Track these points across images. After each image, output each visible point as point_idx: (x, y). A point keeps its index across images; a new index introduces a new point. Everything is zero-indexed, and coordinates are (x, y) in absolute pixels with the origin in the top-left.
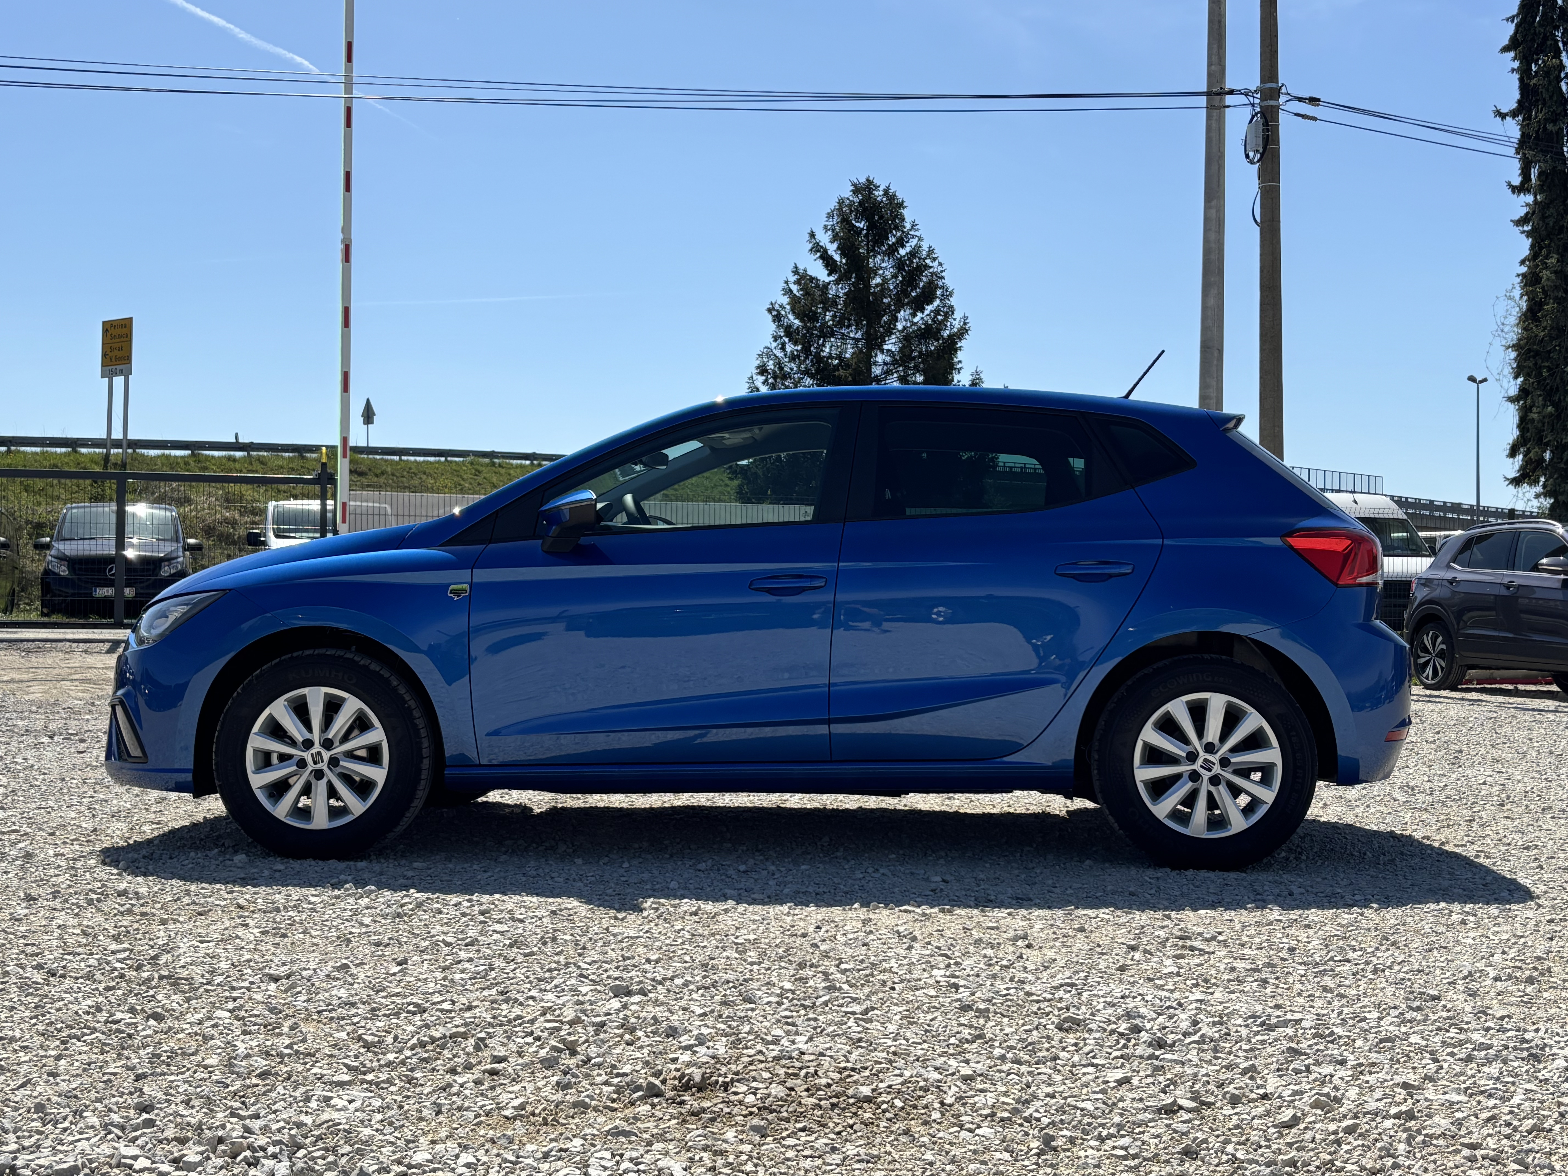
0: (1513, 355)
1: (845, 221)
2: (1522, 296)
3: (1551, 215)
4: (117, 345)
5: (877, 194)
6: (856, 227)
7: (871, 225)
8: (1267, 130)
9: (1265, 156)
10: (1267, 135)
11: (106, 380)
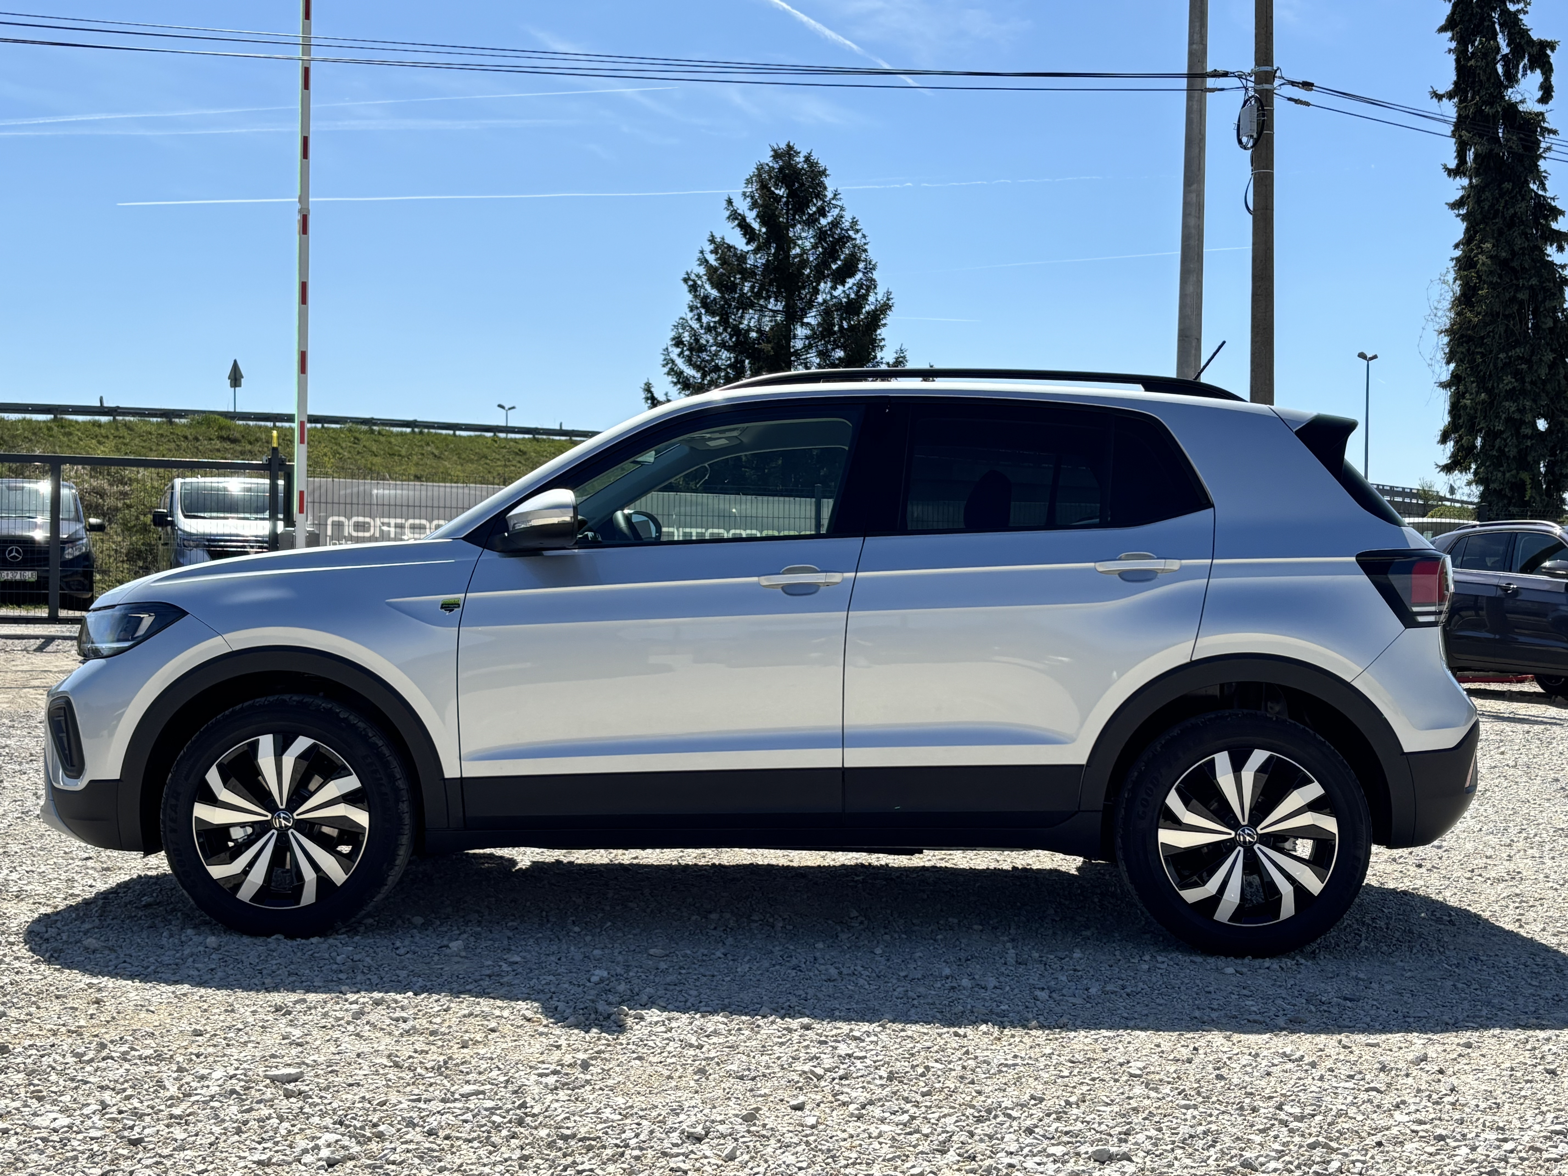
0: (1446, 340)
1: (764, 186)
2: (1455, 280)
3: (1487, 199)
5: (797, 161)
6: (775, 195)
7: (790, 192)
8: (1263, 114)
9: (1260, 141)
10: (1262, 120)
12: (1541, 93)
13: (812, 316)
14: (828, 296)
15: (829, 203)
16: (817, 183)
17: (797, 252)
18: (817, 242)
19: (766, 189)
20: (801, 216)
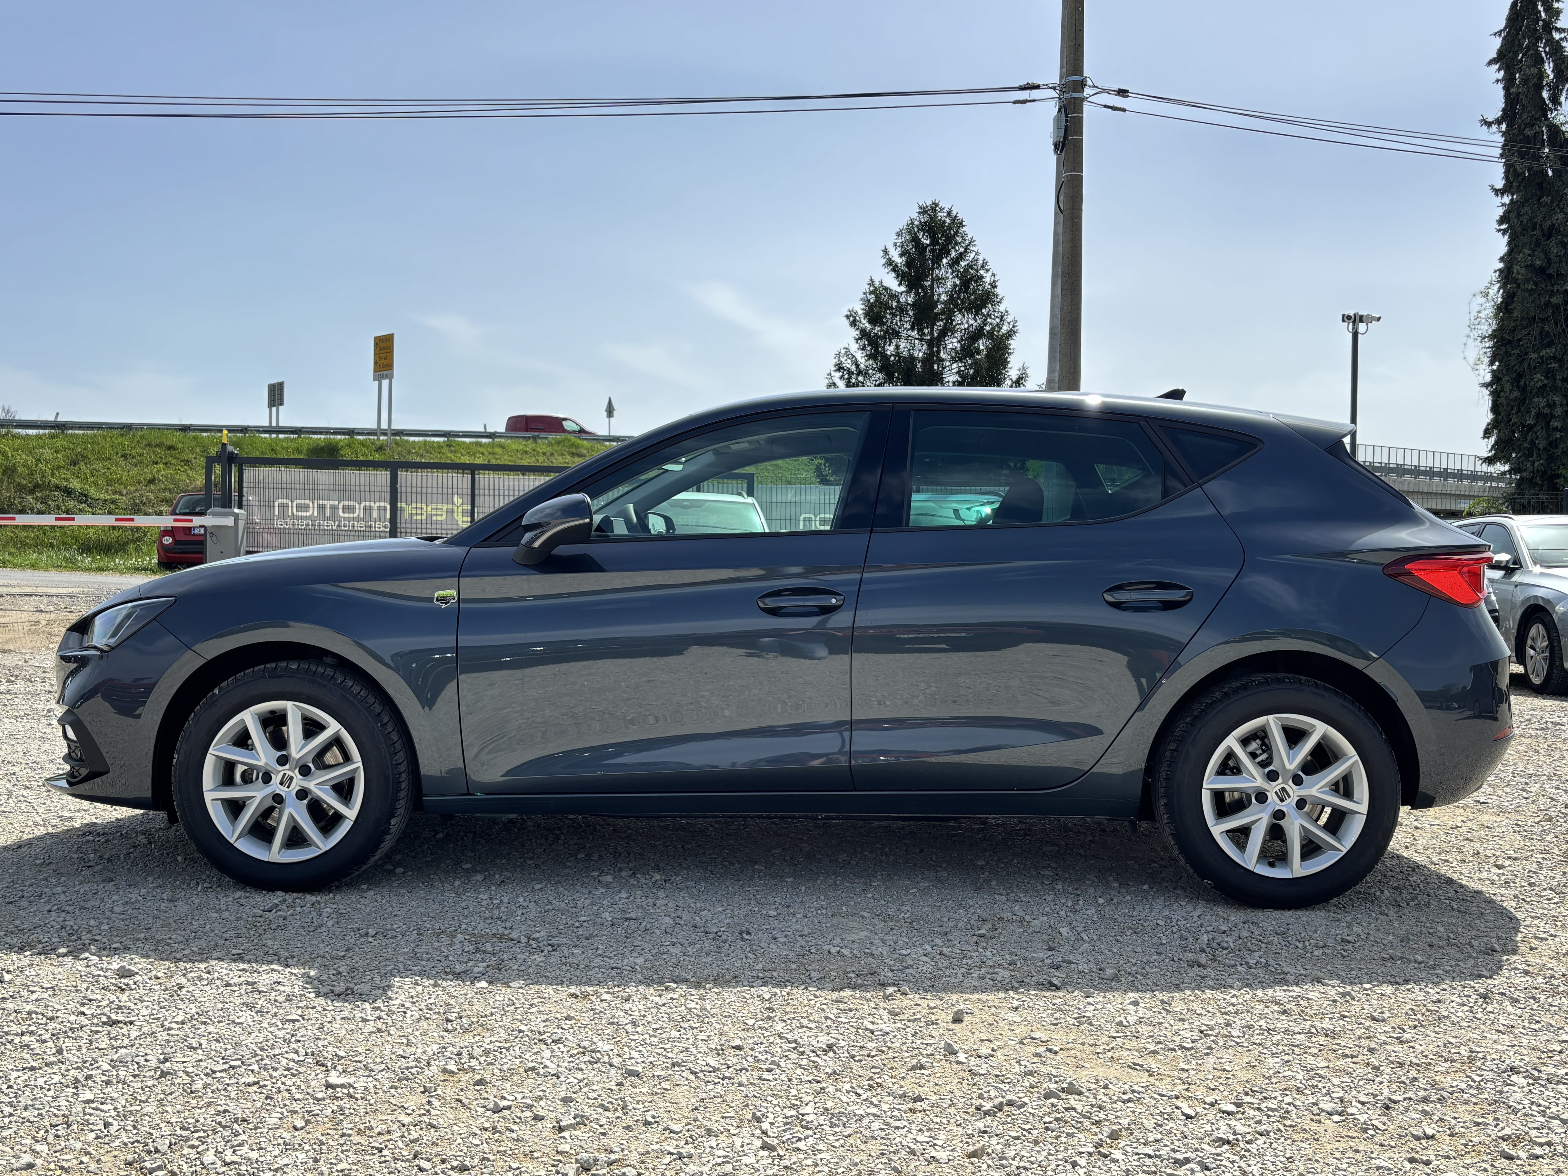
0: (1490, 344)
1: (913, 238)
3: (1526, 214)
4: (384, 355)
5: (941, 215)
6: (923, 244)
7: (934, 242)
8: (1067, 121)
9: (1067, 146)
10: (1066, 127)
11: (377, 382)
13: (953, 343)
14: (966, 326)
15: (966, 249)
16: (956, 233)
17: (941, 290)
18: (958, 282)
19: (915, 240)
20: (945, 261)
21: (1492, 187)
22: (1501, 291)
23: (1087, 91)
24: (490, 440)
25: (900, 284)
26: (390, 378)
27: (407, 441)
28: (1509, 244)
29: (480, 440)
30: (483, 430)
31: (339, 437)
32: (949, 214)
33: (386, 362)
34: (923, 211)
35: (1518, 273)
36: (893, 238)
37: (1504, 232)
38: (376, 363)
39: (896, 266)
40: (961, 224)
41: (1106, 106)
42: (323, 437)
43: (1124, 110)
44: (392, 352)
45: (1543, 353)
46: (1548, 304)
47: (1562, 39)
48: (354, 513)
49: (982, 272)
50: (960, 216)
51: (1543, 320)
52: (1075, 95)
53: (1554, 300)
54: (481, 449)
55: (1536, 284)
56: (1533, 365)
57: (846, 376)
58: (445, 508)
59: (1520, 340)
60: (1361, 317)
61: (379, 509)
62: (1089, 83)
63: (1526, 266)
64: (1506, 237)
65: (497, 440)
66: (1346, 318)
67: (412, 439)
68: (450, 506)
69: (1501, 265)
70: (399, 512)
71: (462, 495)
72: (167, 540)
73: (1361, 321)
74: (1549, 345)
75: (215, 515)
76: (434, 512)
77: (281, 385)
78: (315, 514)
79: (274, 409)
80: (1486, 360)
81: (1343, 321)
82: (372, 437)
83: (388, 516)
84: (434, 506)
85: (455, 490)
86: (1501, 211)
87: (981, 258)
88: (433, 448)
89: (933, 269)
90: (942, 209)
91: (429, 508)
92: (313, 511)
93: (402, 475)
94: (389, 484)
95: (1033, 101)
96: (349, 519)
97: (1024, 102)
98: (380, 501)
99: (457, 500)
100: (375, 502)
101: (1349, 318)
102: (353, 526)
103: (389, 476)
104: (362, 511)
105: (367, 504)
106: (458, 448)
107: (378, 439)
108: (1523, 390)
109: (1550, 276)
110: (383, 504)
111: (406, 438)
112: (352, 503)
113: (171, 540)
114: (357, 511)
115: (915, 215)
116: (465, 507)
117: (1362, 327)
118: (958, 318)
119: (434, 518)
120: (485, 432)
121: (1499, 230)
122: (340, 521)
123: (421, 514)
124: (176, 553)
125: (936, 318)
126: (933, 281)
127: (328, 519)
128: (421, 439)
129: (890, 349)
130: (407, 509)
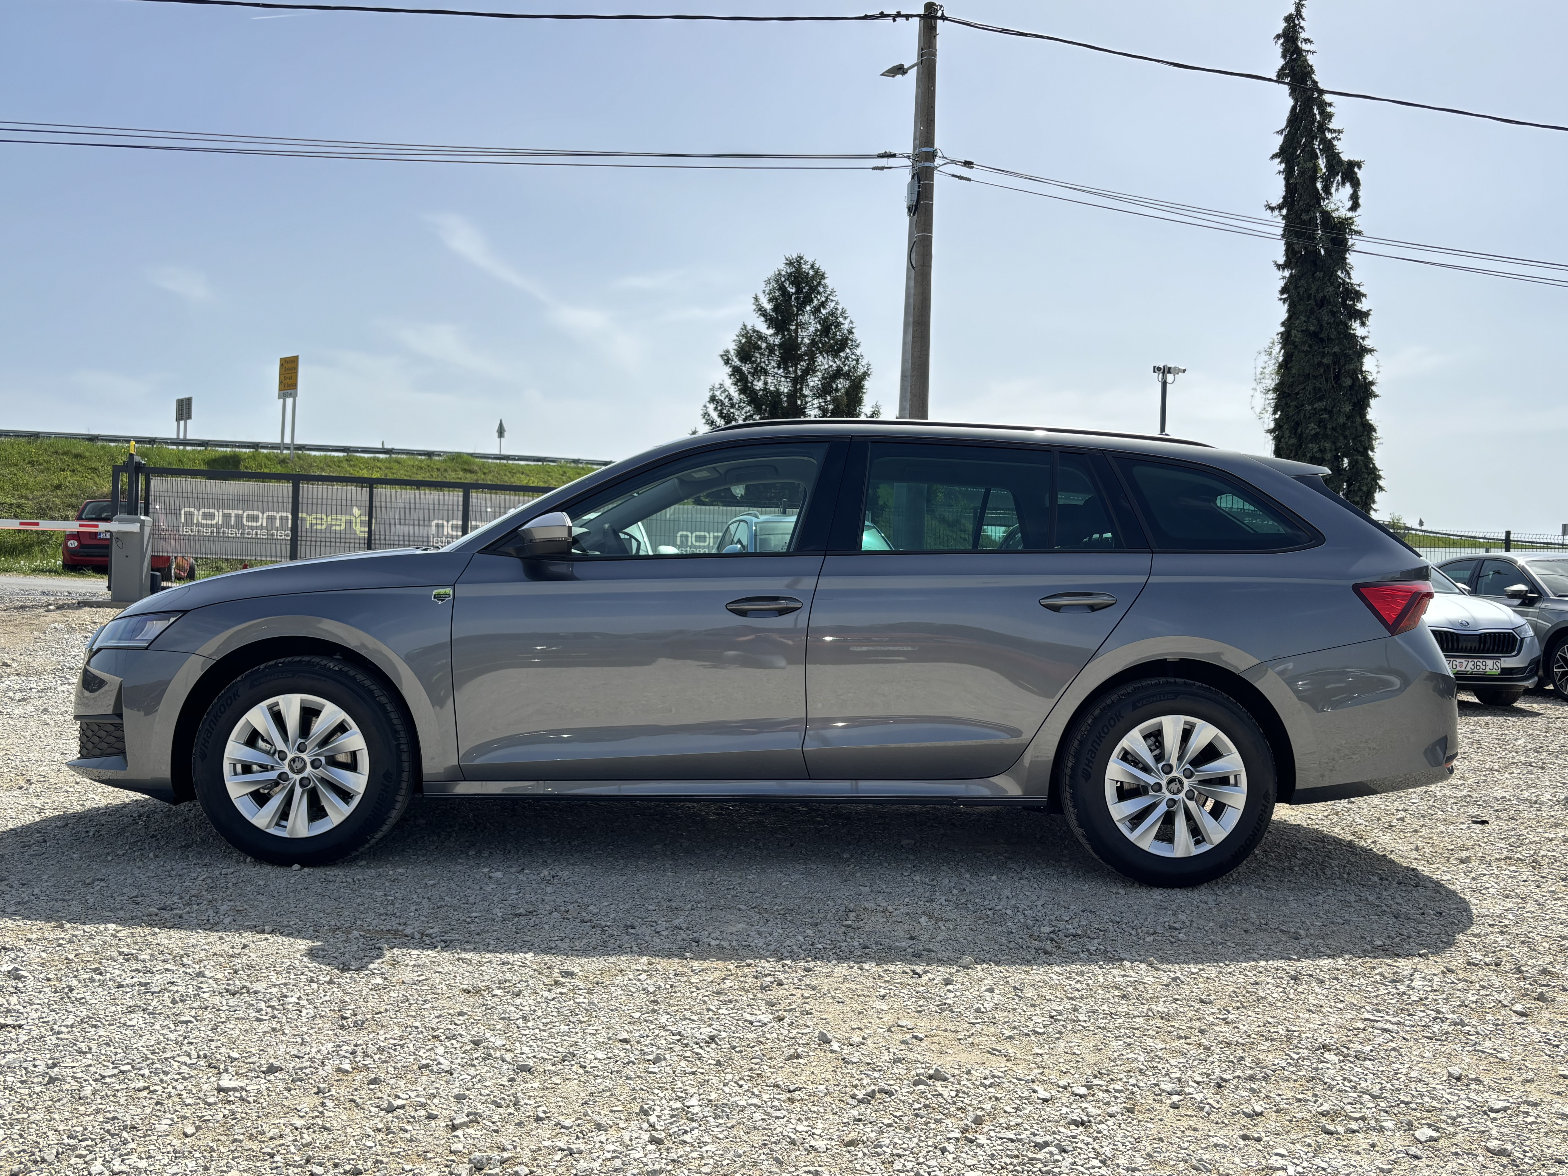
0: (1273, 396)
1: (780, 287)
2: (1280, 350)
3: (1302, 286)
4: (288, 375)
5: (806, 268)
6: (789, 292)
7: (799, 290)
8: (919, 187)
9: (919, 210)
10: (919, 192)
11: (281, 400)
12: (1351, 203)
13: (814, 381)
14: (826, 366)
15: (827, 298)
16: (819, 284)
17: (805, 334)
18: (819, 327)
19: (782, 288)
20: (808, 308)
21: (1275, 263)
22: (1283, 351)
23: (938, 161)
24: (388, 456)
25: (768, 328)
26: (294, 396)
27: (309, 455)
28: (1289, 311)
29: (377, 455)
30: (381, 446)
31: (244, 450)
32: (812, 267)
33: (290, 382)
34: (790, 263)
35: (1295, 336)
36: (763, 286)
37: (1285, 300)
38: (281, 383)
39: (765, 310)
40: (823, 276)
41: (954, 176)
42: (229, 450)
43: (969, 180)
44: (296, 373)
45: (1316, 406)
46: (1320, 364)
47: (1333, 138)
48: (257, 521)
49: (841, 319)
50: (822, 269)
51: (1315, 377)
52: (927, 164)
53: (1325, 361)
54: (379, 464)
55: (1310, 346)
56: (1308, 415)
57: (719, 408)
58: (344, 519)
59: (1298, 393)
60: (1169, 369)
61: (282, 518)
62: (939, 154)
63: (1302, 331)
64: (1286, 305)
65: (394, 456)
66: (1157, 369)
67: (313, 453)
68: (348, 517)
69: (1282, 329)
70: (299, 522)
71: (360, 507)
72: (73, 544)
73: (1169, 372)
74: (1320, 399)
75: (121, 521)
76: (333, 523)
77: (189, 400)
78: (220, 523)
79: (182, 423)
80: (1270, 410)
81: (1154, 372)
82: (276, 451)
83: (290, 526)
84: (334, 517)
85: (354, 503)
86: (1282, 283)
87: (840, 307)
88: (334, 462)
89: (797, 315)
90: (806, 262)
91: (329, 518)
92: (218, 519)
93: (304, 487)
94: (291, 495)
95: (890, 168)
96: (252, 528)
97: (882, 168)
98: (282, 511)
99: (356, 511)
100: (278, 512)
101: (1159, 369)
102: (256, 534)
103: (291, 488)
104: (265, 520)
105: (270, 513)
106: (357, 462)
107: (282, 453)
108: (1300, 438)
109: (1322, 340)
110: (285, 514)
111: (308, 452)
112: (255, 513)
113: (76, 544)
114: (260, 520)
115: (782, 266)
116: (363, 518)
117: (1170, 378)
118: (820, 359)
119: (334, 528)
120: (383, 448)
121: (1281, 299)
122: (244, 530)
123: (321, 524)
124: (81, 556)
125: (800, 358)
126: (797, 325)
127: (232, 527)
128: (322, 453)
129: (759, 385)
130: (308, 519)
